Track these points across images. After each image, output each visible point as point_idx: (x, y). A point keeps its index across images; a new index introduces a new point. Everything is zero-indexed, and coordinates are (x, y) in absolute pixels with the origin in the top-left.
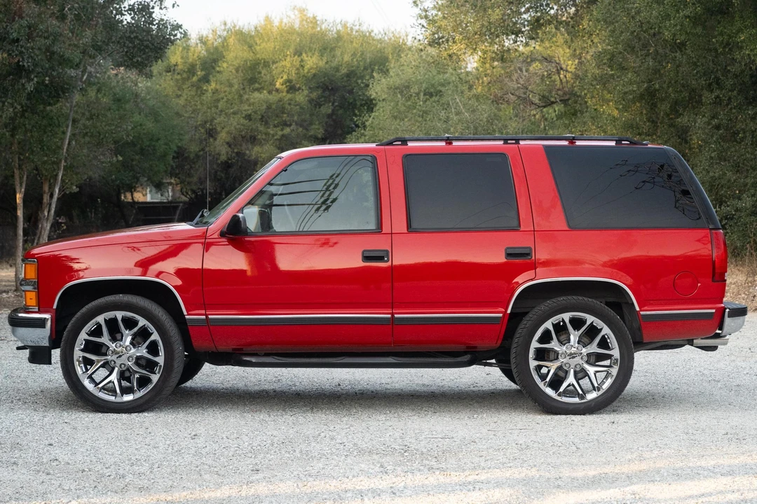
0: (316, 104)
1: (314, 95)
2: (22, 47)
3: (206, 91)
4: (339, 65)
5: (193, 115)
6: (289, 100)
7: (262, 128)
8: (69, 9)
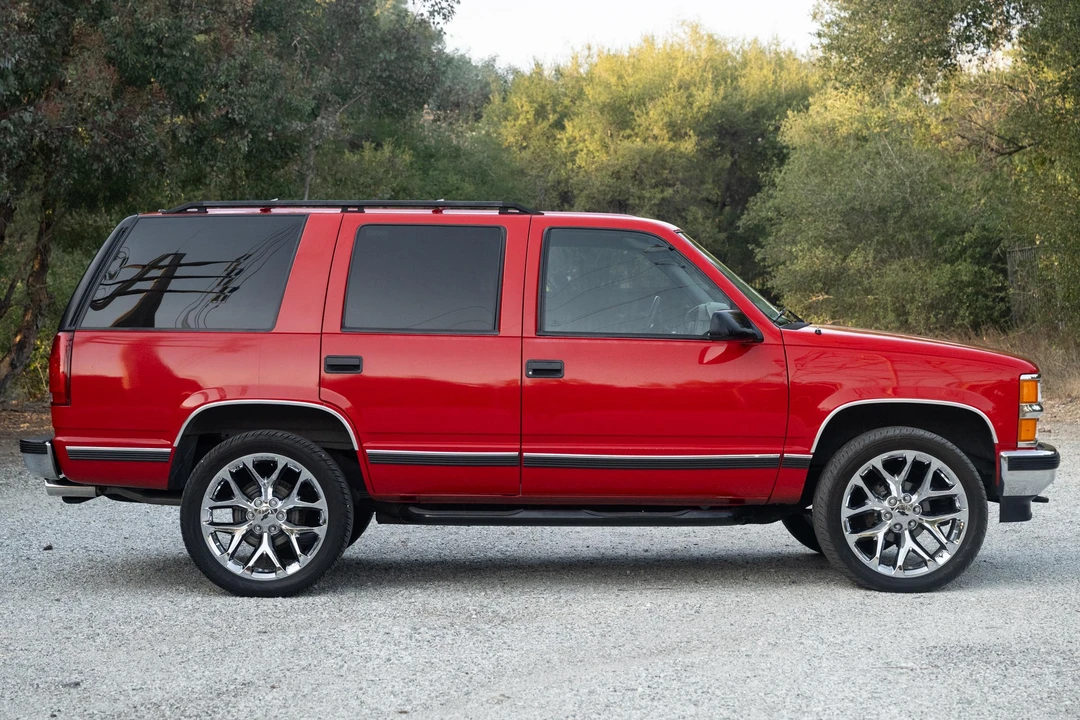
0: (710, 154)
1: (708, 142)
2: (232, 94)
3: (561, 140)
4: (742, 101)
5: (542, 174)
6: (671, 150)
7: (634, 190)
8: (299, 42)
